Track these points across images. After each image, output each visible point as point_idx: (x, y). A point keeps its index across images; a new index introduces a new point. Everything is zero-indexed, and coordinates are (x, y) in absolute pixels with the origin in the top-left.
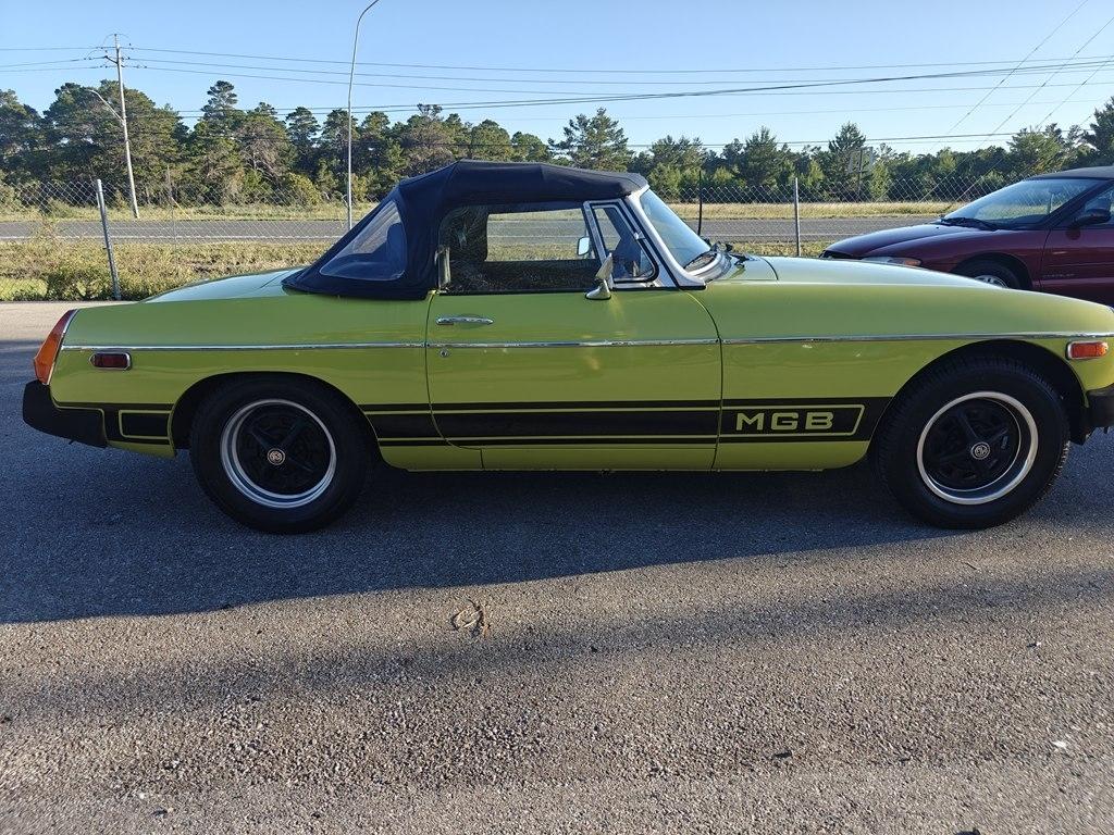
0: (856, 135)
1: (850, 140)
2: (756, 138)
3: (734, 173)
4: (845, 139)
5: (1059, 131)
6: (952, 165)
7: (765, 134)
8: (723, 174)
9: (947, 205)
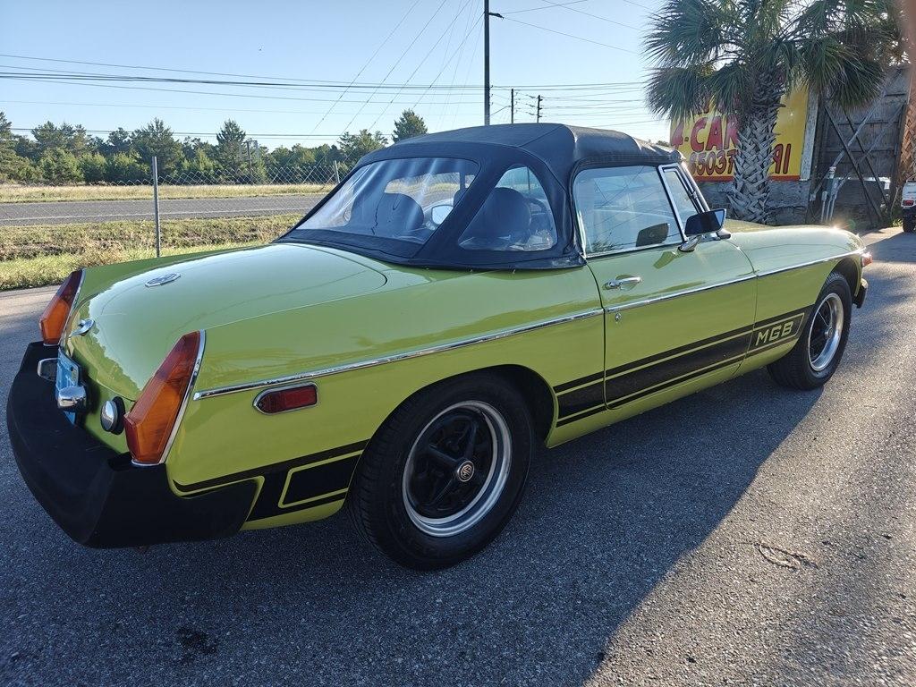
0: (237, 130)
1: (231, 135)
2: (151, 128)
3: (136, 158)
4: (229, 133)
5: (370, 135)
6: (312, 157)
7: (160, 125)
8: (125, 159)
9: (322, 186)
